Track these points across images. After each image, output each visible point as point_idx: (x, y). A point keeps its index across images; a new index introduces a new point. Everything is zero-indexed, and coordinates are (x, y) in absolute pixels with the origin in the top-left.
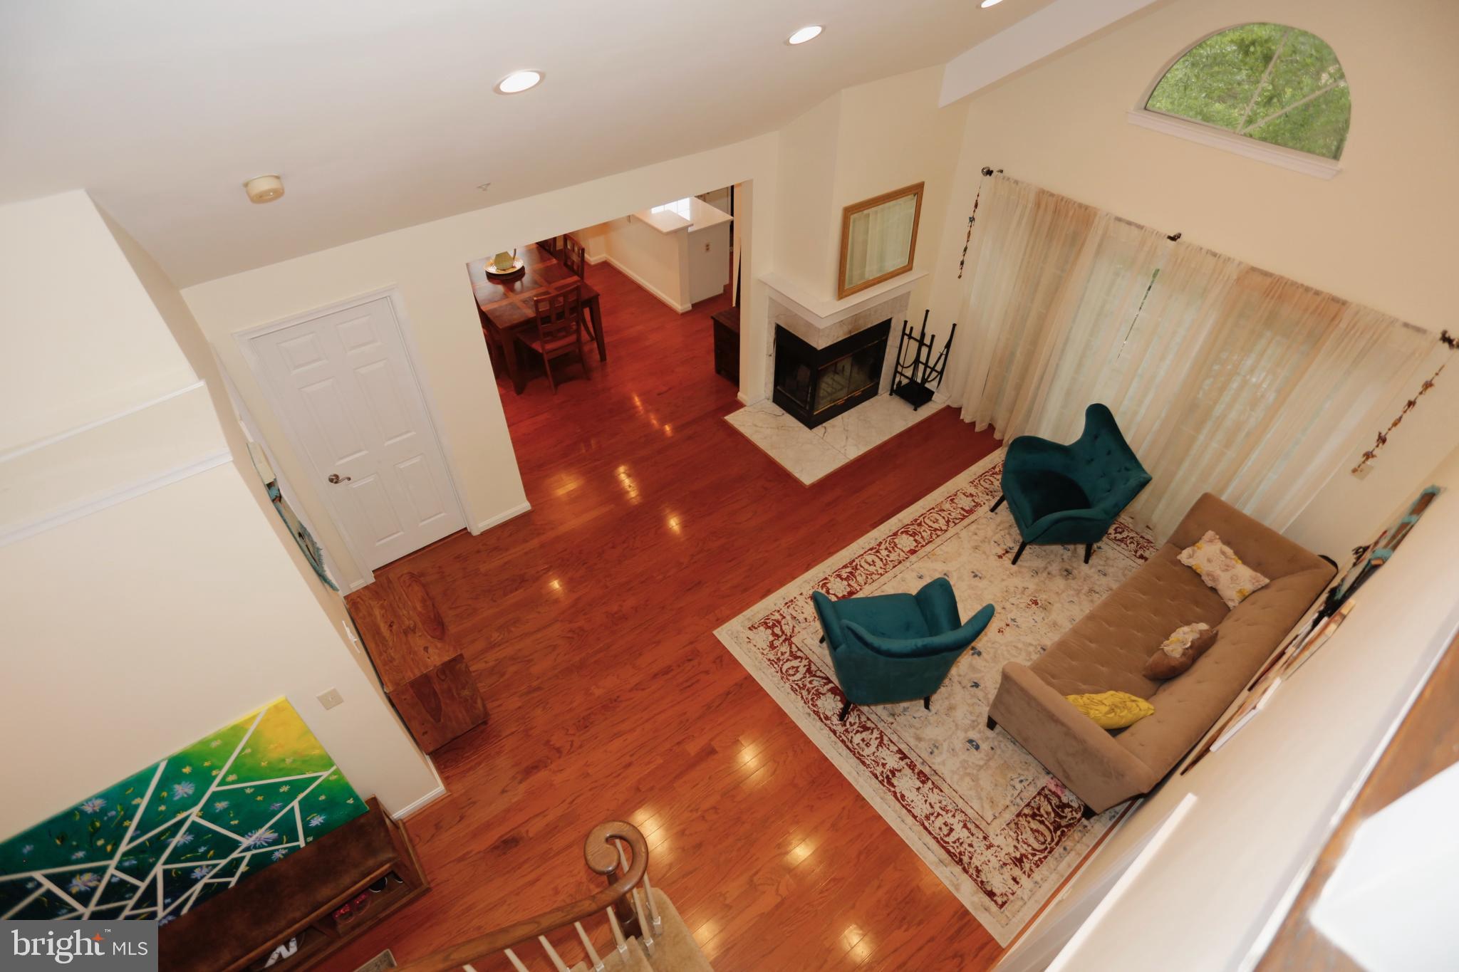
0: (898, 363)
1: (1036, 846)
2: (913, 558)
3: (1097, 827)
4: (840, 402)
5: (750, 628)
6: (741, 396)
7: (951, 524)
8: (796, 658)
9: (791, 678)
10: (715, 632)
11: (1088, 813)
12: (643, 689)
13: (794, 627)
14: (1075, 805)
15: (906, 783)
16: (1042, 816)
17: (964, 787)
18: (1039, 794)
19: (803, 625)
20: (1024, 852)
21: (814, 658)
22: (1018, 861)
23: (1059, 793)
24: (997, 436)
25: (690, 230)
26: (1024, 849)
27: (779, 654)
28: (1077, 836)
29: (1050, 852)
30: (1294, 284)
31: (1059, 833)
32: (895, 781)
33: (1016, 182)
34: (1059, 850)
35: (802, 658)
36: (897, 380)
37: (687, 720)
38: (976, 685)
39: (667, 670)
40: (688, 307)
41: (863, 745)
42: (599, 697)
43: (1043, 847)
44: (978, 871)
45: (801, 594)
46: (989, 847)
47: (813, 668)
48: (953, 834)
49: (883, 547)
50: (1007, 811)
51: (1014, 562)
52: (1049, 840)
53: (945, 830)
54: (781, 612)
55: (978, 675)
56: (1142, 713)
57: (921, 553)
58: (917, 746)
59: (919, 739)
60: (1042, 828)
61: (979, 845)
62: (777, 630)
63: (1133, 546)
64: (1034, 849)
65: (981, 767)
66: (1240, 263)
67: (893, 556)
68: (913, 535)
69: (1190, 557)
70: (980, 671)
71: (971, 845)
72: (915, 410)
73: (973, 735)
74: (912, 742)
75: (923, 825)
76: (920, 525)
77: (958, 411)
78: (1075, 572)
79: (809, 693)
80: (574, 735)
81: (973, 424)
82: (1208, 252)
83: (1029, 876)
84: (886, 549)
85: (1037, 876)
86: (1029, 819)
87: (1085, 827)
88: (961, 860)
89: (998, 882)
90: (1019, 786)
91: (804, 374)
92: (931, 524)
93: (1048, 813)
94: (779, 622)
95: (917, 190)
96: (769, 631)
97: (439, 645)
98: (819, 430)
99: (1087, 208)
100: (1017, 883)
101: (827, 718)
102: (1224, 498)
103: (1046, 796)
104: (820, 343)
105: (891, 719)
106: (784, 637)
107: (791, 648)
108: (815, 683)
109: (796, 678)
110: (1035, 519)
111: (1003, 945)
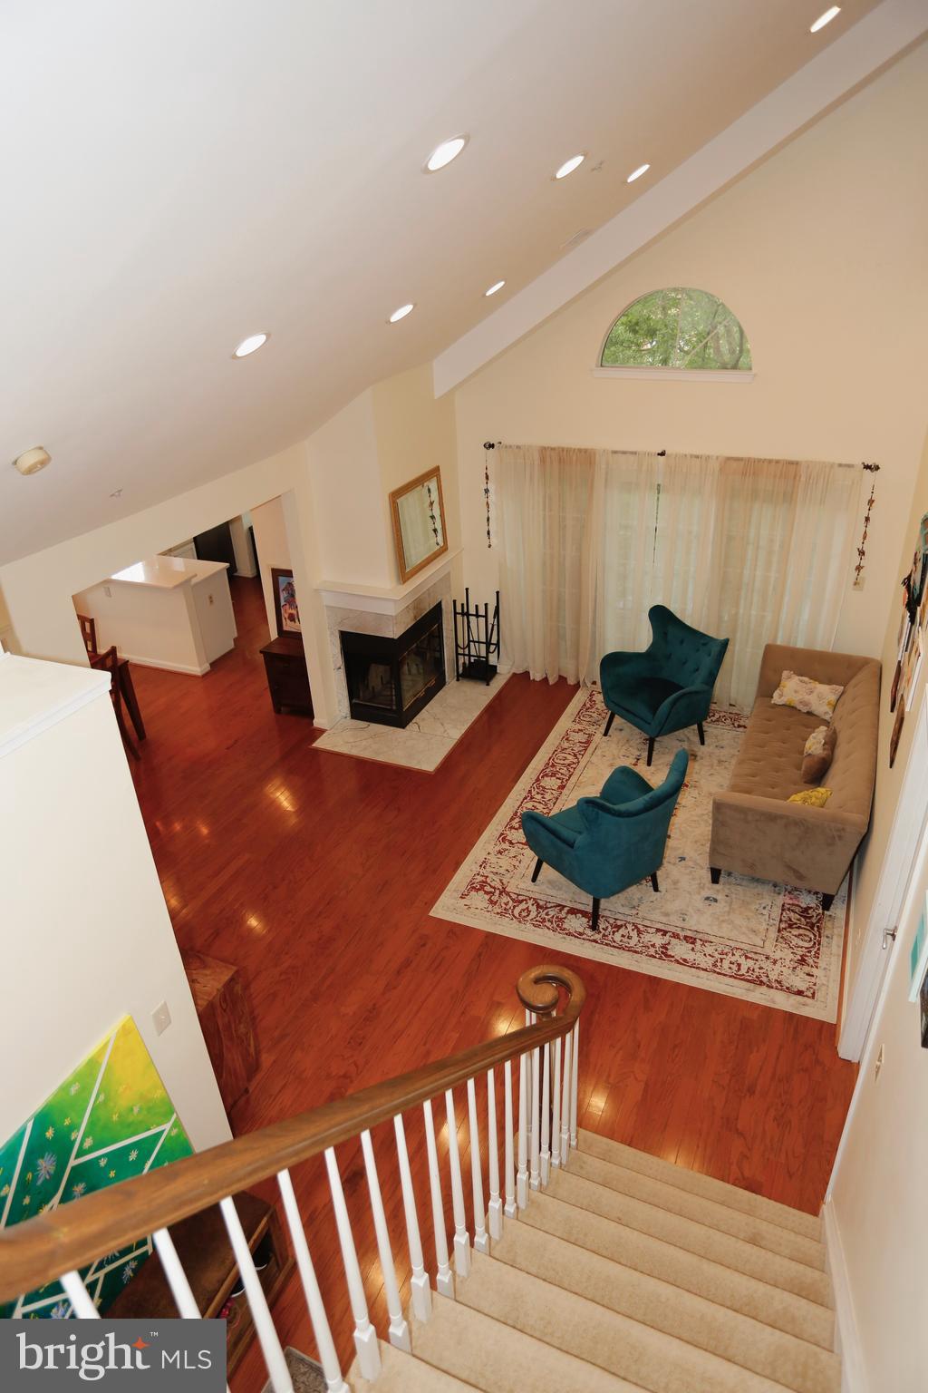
0: (457, 646)
1: (807, 945)
2: (565, 791)
3: (838, 910)
4: (421, 694)
5: (461, 897)
6: (318, 722)
7: (580, 757)
8: (521, 902)
9: (527, 918)
10: (430, 914)
11: (827, 902)
12: (395, 988)
13: (501, 880)
14: (813, 905)
15: (680, 949)
16: (796, 924)
17: (725, 930)
18: (783, 910)
19: (509, 875)
20: (802, 953)
21: (536, 896)
22: (802, 961)
23: (797, 903)
24: (571, 681)
25: (194, 581)
26: (800, 952)
27: (504, 906)
28: (829, 924)
29: (819, 944)
30: (759, 460)
31: (816, 929)
32: (669, 953)
33: (518, 447)
34: (824, 940)
35: (525, 900)
36: (461, 661)
37: (457, 992)
38: (683, 859)
39: (407, 963)
40: (207, 667)
41: (625, 940)
42: (354, 1013)
43: (812, 943)
44: (779, 982)
45: (489, 853)
46: (775, 962)
47: (541, 903)
48: (742, 968)
49: (533, 793)
50: (769, 932)
51: (649, 764)
52: (813, 937)
53: (735, 967)
54: (481, 873)
55: (680, 851)
56: (825, 796)
57: (570, 785)
58: (669, 921)
59: (667, 915)
60: (801, 931)
61: (767, 965)
62: (488, 889)
63: (729, 721)
64: (806, 948)
65: (729, 913)
66: (717, 457)
67: (548, 796)
68: (553, 775)
69: (781, 696)
70: (679, 848)
71: (761, 968)
72: (488, 685)
73: (706, 893)
74: (664, 920)
75: (715, 972)
76: (553, 766)
77: (527, 674)
78: (699, 754)
79: (552, 923)
80: (352, 1056)
81: (546, 680)
82: (691, 456)
83: (817, 967)
84: (538, 793)
85: (822, 963)
86: (788, 930)
87: (830, 916)
88: (761, 982)
89: (799, 981)
90: (765, 912)
92: (562, 762)
93: (798, 920)
94: (486, 882)
95: (435, 472)
96: (481, 893)
98: (411, 726)
99: (586, 451)
100: (813, 976)
101: (581, 934)
102: (779, 642)
103: (789, 909)
104: (394, 632)
105: (634, 912)
106: (498, 892)
107: (510, 897)
108: (552, 913)
109: (531, 917)
110: (654, 714)
111: (834, 1022)
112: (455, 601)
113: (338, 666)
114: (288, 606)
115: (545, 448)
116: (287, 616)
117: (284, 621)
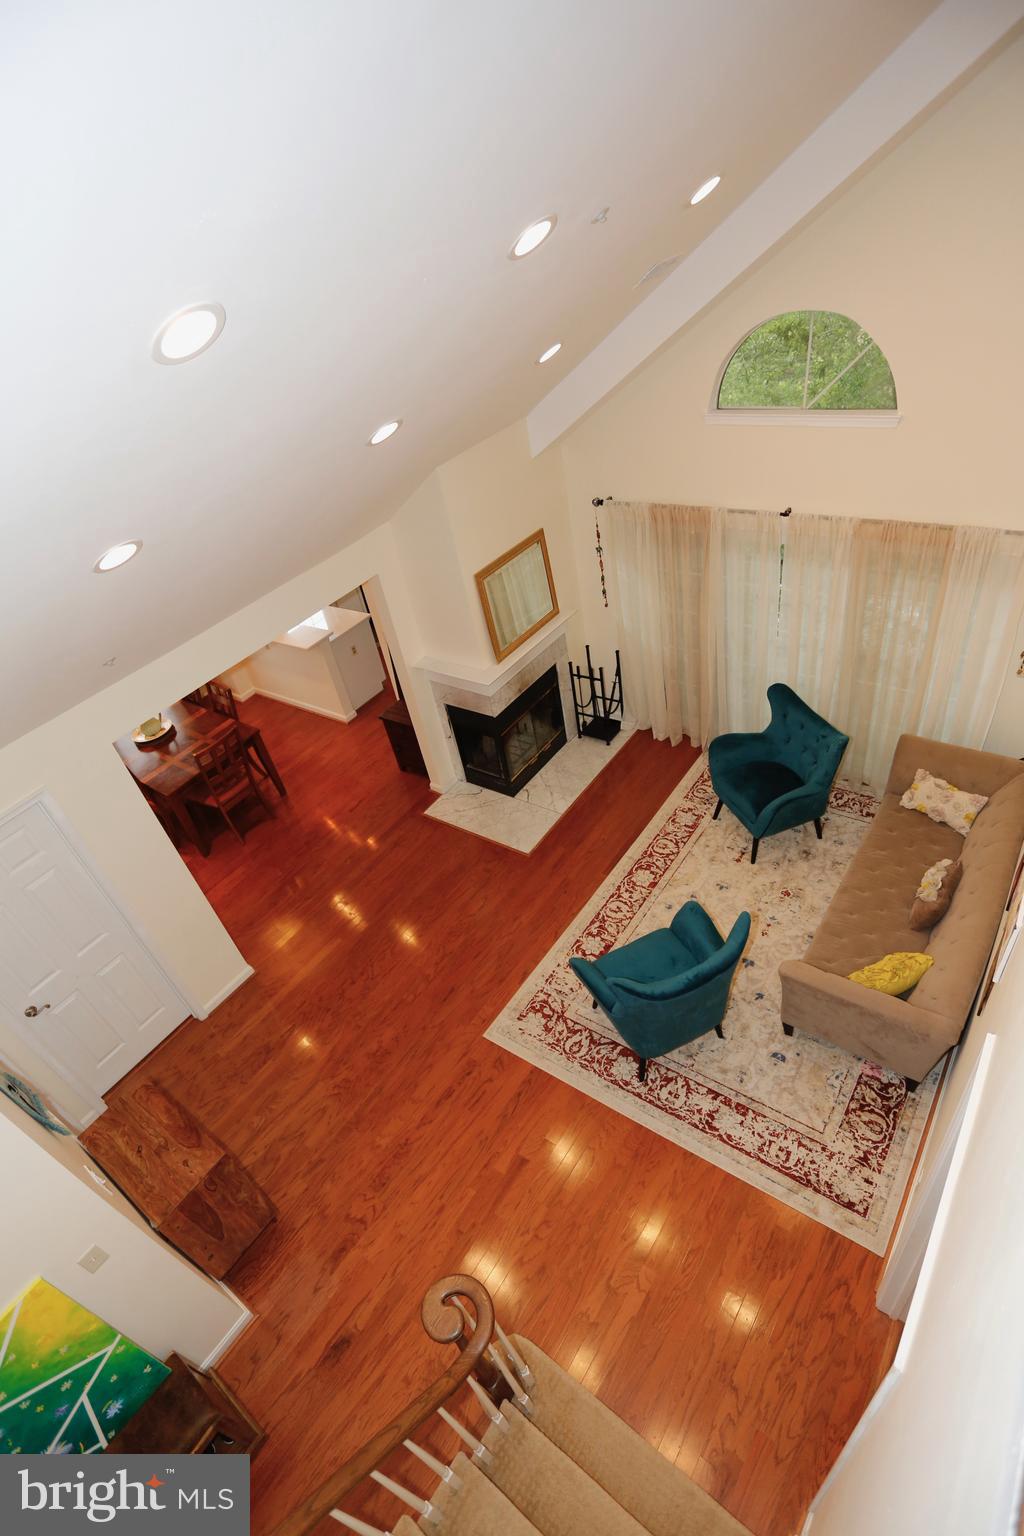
0: (576, 704)
1: (875, 1137)
2: (656, 891)
3: (925, 1095)
4: (533, 761)
5: (518, 1019)
6: (434, 786)
7: (681, 845)
8: (575, 1032)
9: (577, 1055)
10: (485, 1035)
11: (912, 1085)
12: (431, 1122)
13: (563, 1002)
14: (896, 1081)
15: (728, 1121)
16: (869, 1105)
17: (785, 1104)
18: (859, 1083)
19: (572, 996)
20: (866, 1148)
21: (593, 1026)
22: (864, 1160)
23: (878, 1076)
24: (694, 744)
25: (331, 639)
26: (865, 1146)
27: (557, 1035)
28: (909, 1112)
29: (890, 1139)
30: (903, 524)
31: (891, 1116)
32: (715, 1124)
33: (628, 504)
34: (898, 1133)
35: (581, 1031)
36: (581, 721)
37: (487, 1138)
38: (760, 996)
39: (449, 1093)
40: (353, 714)
41: (671, 1098)
42: (387, 1147)
43: (882, 1136)
44: (829, 1186)
45: (559, 966)
46: (831, 1157)
47: (596, 1037)
48: (791, 1157)
49: (623, 890)
50: (835, 1113)
51: (753, 861)
52: (885, 1127)
53: (783, 1156)
54: (545, 991)
55: (759, 985)
56: (923, 967)
57: (662, 883)
58: (724, 1079)
59: (724, 1071)
60: (874, 1117)
61: (821, 1158)
62: (547, 1011)
63: (857, 807)
64: (874, 1142)
65: (794, 1078)
66: (851, 520)
67: (636, 896)
68: (648, 867)
69: (911, 799)
70: (761, 981)
71: (813, 1162)
72: (608, 744)
73: (775, 1047)
74: (719, 1077)
75: (759, 1159)
76: (651, 855)
77: (649, 731)
78: (813, 851)
79: (600, 1065)
80: (373, 1198)
81: (668, 740)
82: (820, 517)
83: (879, 1172)
84: (627, 891)
85: (887, 1168)
86: (858, 1112)
87: (914, 1099)
88: (809, 1181)
89: (852, 1190)
90: (837, 1083)
91: (488, 744)
92: (661, 851)
93: (873, 1100)
94: (546, 1002)
95: (538, 537)
96: (540, 1015)
97: (198, 1153)
98: (522, 795)
99: (699, 509)
100: (871, 1183)
101: (627, 1084)
102: (919, 734)
103: (866, 1083)
104: (494, 710)
105: (690, 1062)
106: (556, 1015)
107: (566, 1024)
108: (603, 1052)
109: (581, 1053)
110: (758, 814)
111: (882, 1255)
112: (570, 664)
113: (448, 735)
115: (655, 505)
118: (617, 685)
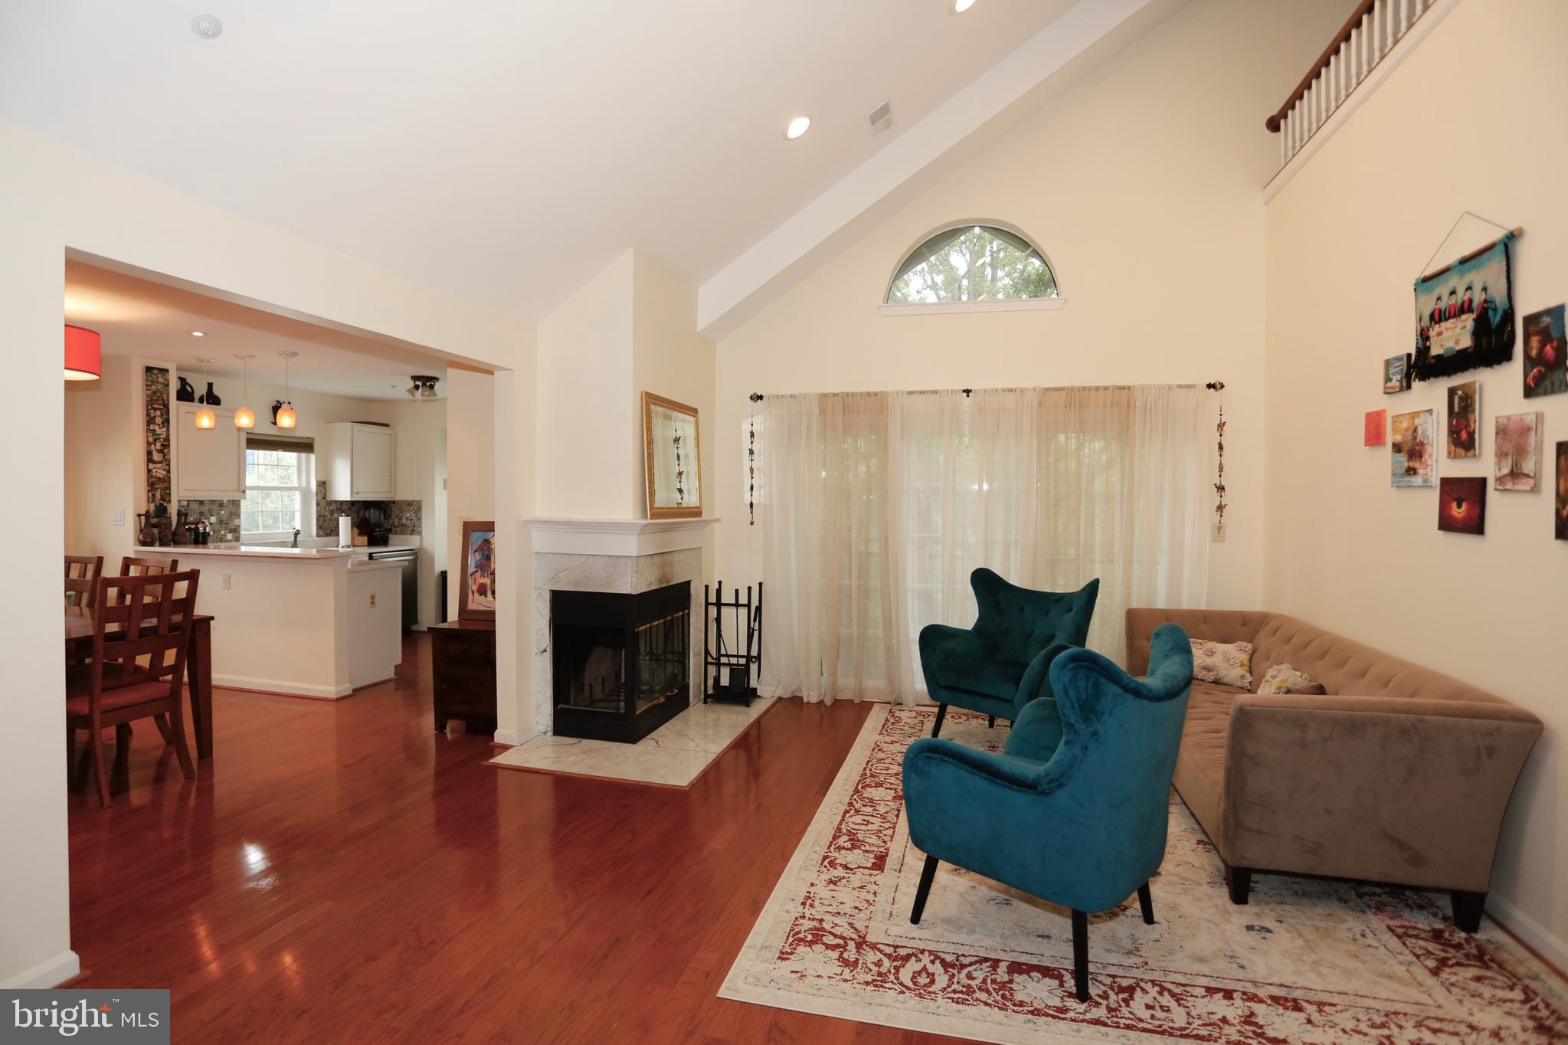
5: (780, 958)
6: (500, 736)
8: (906, 958)
9: (934, 988)
13: (851, 924)
14: (1438, 926)
16: (1449, 958)
18: (1400, 937)
19: (862, 916)
21: (932, 946)
23: (1408, 925)
24: (857, 701)
27: (874, 968)
28: (1504, 955)
31: (1494, 966)
33: (793, 396)
35: (914, 955)
41: (1159, 1014)
45: (812, 885)
47: (948, 958)
49: (857, 805)
50: (1419, 977)
54: (808, 915)
58: (1214, 970)
59: (1201, 957)
60: (1474, 971)
62: (829, 940)
65: (1310, 948)
66: (1034, 389)
67: (882, 809)
68: (879, 784)
72: (744, 709)
73: (1241, 920)
76: (874, 776)
77: (797, 696)
79: (989, 993)
81: (821, 702)
82: (1002, 391)
84: (865, 806)
86: (1447, 970)
90: (1372, 942)
92: (886, 772)
94: (822, 929)
96: (818, 947)
98: (646, 741)
99: (875, 394)
101: (1060, 1009)
103: (1408, 935)
104: (631, 588)
105: (1137, 960)
106: (851, 944)
107: (880, 951)
108: (978, 974)
109: (939, 986)
112: (707, 587)
113: (543, 646)
114: (479, 574)
115: (826, 395)
116: (475, 588)
117: (470, 594)
118: (756, 633)
